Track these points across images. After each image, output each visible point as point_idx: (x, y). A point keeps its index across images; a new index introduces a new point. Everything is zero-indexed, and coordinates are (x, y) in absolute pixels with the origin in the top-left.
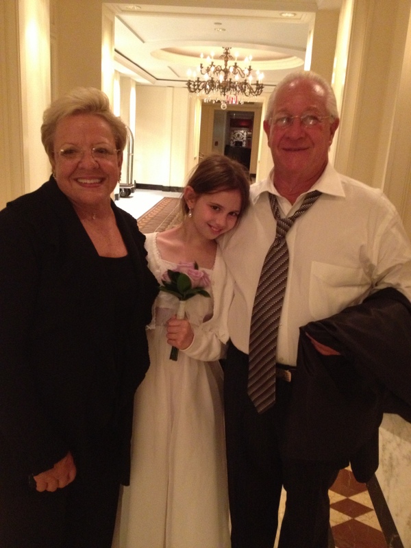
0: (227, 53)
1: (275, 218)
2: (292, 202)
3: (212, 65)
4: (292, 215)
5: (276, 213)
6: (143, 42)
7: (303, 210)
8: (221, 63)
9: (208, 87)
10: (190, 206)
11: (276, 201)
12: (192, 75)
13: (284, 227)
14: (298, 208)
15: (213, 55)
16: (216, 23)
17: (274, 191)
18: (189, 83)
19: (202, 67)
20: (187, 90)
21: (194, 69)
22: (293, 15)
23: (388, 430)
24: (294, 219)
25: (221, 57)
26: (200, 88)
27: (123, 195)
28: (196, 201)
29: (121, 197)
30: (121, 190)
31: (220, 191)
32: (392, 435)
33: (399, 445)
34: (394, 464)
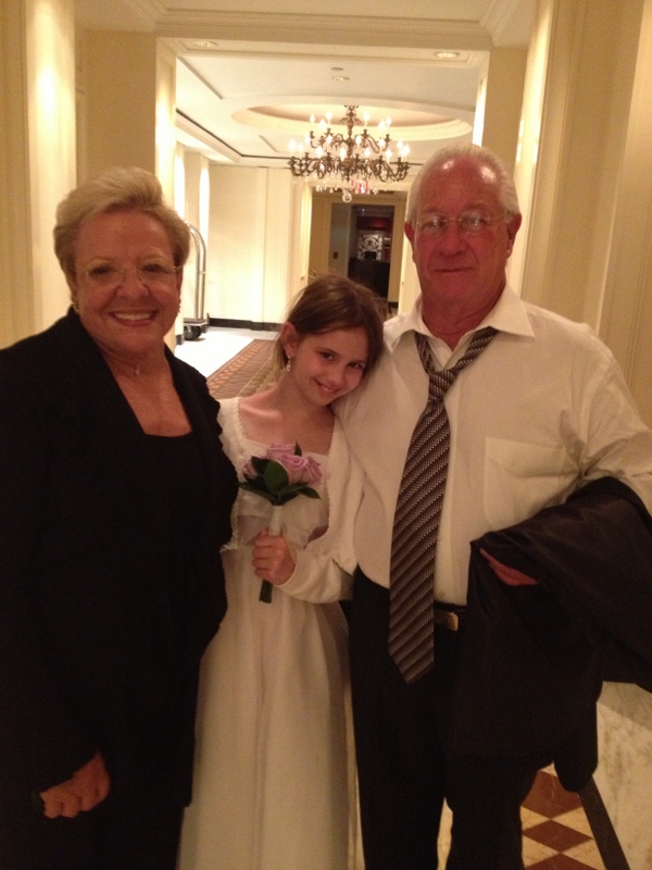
0: (351, 115)
1: (426, 371)
2: (452, 346)
3: (329, 132)
4: (453, 365)
5: (428, 363)
6: (221, 98)
7: (470, 357)
8: (342, 130)
9: (322, 167)
10: (290, 353)
11: (427, 344)
12: (298, 149)
13: (440, 385)
14: (462, 354)
15: (329, 117)
16: (334, 69)
17: (423, 329)
18: (293, 161)
19: (312, 137)
20: (289, 172)
21: (300, 139)
22: (454, 56)
23: (613, 708)
24: (456, 371)
25: (342, 121)
26: (310, 168)
27: (190, 336)
28: (298, 346)
29: (187, 339)
30: (185, 328)
31: (334, 329)
32: (619, 716)
33: (631, 733)
34: (625, 763)
